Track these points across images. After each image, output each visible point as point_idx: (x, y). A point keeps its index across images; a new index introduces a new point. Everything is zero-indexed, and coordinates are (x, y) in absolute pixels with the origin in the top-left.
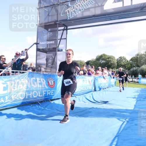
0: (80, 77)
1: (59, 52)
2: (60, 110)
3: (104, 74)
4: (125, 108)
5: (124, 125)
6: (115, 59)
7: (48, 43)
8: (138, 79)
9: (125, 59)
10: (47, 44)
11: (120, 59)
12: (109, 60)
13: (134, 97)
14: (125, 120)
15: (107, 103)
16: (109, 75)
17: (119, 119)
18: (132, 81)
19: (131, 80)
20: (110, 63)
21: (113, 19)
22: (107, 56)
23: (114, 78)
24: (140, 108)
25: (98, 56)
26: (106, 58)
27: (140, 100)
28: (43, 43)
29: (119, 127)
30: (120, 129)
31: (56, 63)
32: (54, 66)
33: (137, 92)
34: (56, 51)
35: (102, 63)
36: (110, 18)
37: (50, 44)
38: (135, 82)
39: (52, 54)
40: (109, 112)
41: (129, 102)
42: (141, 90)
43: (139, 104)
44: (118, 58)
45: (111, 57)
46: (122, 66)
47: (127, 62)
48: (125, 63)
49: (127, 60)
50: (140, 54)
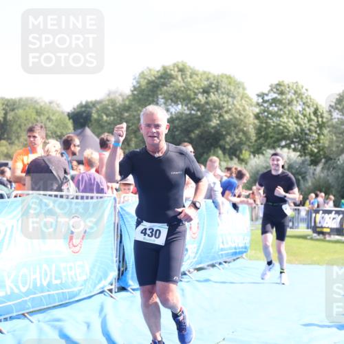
6: (244, 97)
9: (302, 97)
11: (275, 95)
12: (207, 103)
18: (339, 231)
19: (331, 222)
20: (214, 122)
22: (197, 75)
25: (142, 75)
26: (194, 86)
44: (266, 92)
45: (225, 80)
46: (288, 142)
47: (313, 117)
48: (305, 124)
49: (315, 106)
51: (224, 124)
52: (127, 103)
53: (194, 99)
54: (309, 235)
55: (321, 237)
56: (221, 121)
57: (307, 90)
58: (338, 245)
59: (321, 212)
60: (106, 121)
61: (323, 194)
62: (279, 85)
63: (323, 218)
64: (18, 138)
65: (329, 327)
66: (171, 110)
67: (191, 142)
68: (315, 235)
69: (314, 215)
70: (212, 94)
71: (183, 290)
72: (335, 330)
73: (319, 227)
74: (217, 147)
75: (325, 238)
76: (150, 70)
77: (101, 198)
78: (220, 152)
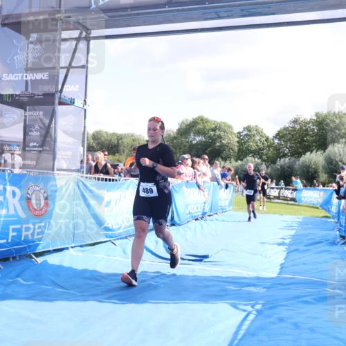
0: (126, 184)
1: (64, 107)
2: (62, 284)
3: (200, 175)
4: (253, 274)
5: (247, 323)
6: (232, 133)
7: (30, 77)
8: (295, 190)
9: (260, 133)
10: (26, 81)
11: (245, 133)
12: (214, 136)
13: (281, 241)
14: (253, 307)
15: (206, 260)
16: (214, 179)
17: (235, 306)
18: (278, 198)
19: (274, 193)
20: (218, 144)
21: (226, 14)
22: (209, 122)
23: (227, 187)
24: (294, 273)
25: (183, 122)
26: (207, 127)
27: (296, 250)
28: (12, 77)
29: (234, 330)
30: (236, 333)
31: (55, 141)
32: (47, 148)
33: (291, 227)
34: (53, 104)
35: (194, 142)
36: (216, 13)
37: (34, 82)
38: (285, 199)
39: (41, 113)
40: (207, 286)
41: (266, 257)
42: (301, 220)
43: (293, 260)
44: (241, 131)
45: (223, 125)
46: (253, 154)
47: (265, 142)
48: (261, 146)
49: (266, 137)
50: (301, 120)
51: (222, 145)
52: (175, 135)
53: (208, 134)
55: (269, 200)
62: (248, 127)
64: (124, 152)
66: (196, 139)
67: (206, 154)
70: (217, 131)
71: (202, 226)
72: (276, 246)
74: (219, 156)
76: (187, 120)
78: (220, 160)
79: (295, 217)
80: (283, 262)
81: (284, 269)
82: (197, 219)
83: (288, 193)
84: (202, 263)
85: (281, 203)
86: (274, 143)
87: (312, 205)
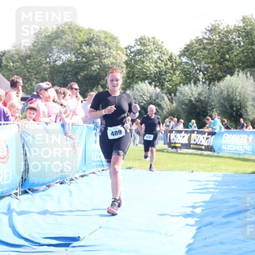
8: (212, 134)
11: (139, 47)
12: (90, 52)
13: (189, 211)
15: (75, 244)
18: (188, 146)
19: (182, 139)
22: (81, 31)
26: (80, 39)
33: (204, 190)
35: (59, 63)
38: (198, 147)
42: (220, 179)
43: (206, 239)
45: (103, 36)
46: (150, 81)
47: (169, 62)
48: (162, 67)
49: (169, 54)
50: (221, 28)
51: (103, 68)
52: (29, 52)
53: (79, 49)
54: (165, 149)
55: (174, 150)
56: (100, 66)
57: (162, 42)
58: (186, 156)
59: (174, 132)
60: (13, 66)
61: (176, 119)
62: (141, 39)
63: (175, 136)
65: (177, 216)
66: (62, 58)
67: (78, 82)
68: (170, 149)
69: (169, 134)
70: (93, 45)
71: (71, 192)
72: (183, 218)
73: (172, 143)
74: (98, 85)
75: (177, 151)
77: (7, 124)
79: (212, 174)
80: (191, 241)
81: (193, 252)
82: (62, 183)
83: (202, 140)
84: (69, 249)
85: (191, 154)
86: (181, 64)
87: (237, 156)
